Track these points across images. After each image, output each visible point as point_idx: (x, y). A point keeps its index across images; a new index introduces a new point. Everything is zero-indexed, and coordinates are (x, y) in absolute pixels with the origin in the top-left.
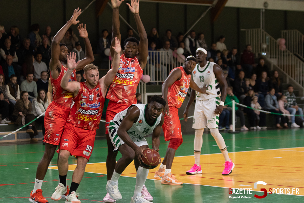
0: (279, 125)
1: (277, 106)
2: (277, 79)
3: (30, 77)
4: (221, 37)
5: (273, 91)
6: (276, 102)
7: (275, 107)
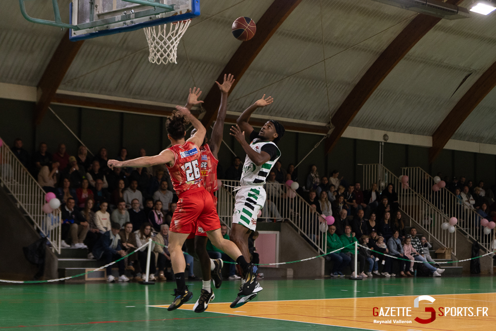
0: (403, 273)
1: (402, 251)
2: (399, 221)
3: (121, 205)
4: (335, 172)
5: (397, 234)
6: (401, 246)
7: (400, 252)
